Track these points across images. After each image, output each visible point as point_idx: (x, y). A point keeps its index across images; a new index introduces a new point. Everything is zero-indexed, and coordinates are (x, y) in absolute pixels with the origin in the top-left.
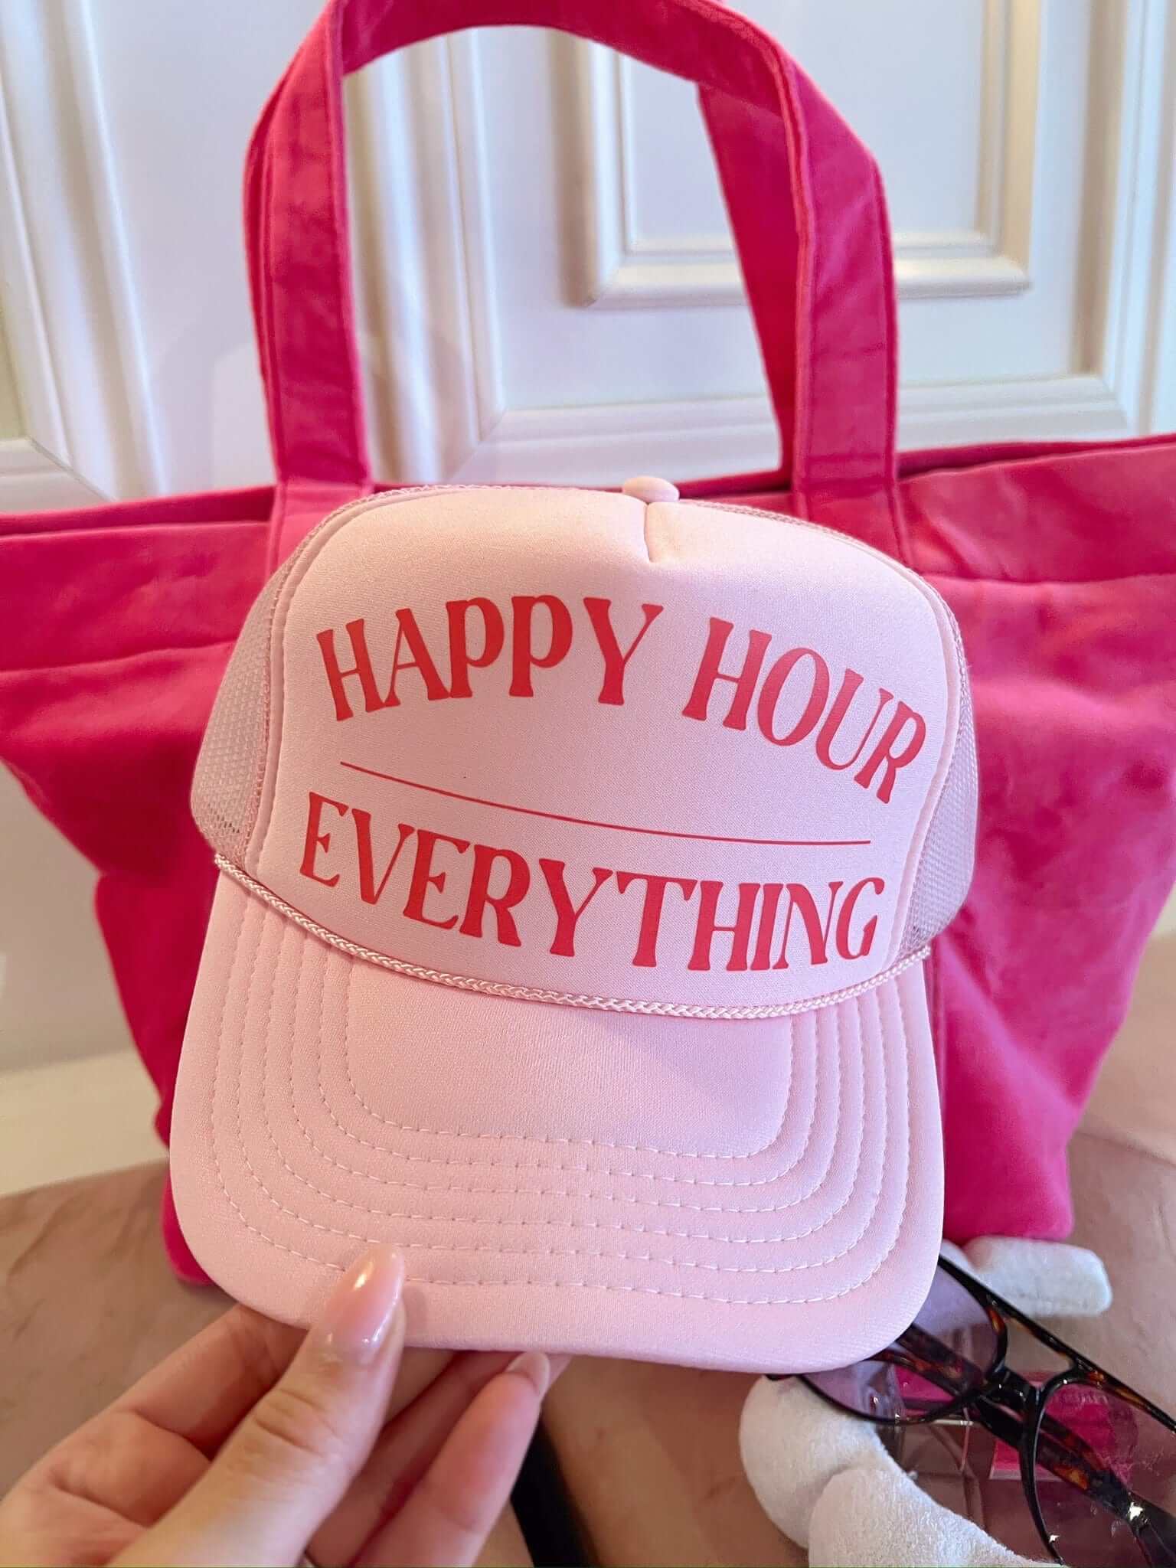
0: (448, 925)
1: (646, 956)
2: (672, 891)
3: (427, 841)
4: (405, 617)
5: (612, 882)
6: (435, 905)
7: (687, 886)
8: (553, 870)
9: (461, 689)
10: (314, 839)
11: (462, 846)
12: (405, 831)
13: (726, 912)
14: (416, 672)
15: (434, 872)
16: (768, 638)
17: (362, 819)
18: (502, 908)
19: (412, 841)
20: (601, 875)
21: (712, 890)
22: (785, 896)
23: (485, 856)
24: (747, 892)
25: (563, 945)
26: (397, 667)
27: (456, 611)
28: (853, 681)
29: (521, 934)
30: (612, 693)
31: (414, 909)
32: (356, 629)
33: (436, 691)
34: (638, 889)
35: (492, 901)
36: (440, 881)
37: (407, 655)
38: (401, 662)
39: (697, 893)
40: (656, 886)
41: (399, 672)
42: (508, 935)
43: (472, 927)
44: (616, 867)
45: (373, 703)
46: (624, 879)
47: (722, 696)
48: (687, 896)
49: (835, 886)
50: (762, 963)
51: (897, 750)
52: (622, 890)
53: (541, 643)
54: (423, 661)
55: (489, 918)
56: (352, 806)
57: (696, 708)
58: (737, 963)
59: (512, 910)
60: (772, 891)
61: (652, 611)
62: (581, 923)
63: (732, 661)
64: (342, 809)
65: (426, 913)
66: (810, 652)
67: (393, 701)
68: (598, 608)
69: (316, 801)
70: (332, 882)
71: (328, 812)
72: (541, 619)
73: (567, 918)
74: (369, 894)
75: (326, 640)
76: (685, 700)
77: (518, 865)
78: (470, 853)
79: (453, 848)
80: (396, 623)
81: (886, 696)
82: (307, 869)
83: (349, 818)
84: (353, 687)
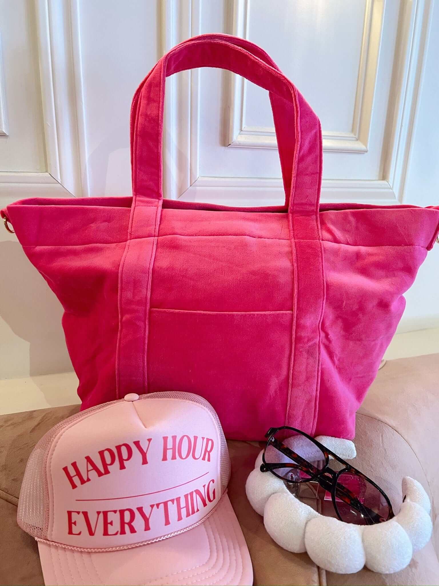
0: (116, 534)
1: (167, 522)
2: (170, 503)
3: (105, 514)
4: (88, 459)
5: (155, 507)
6: (111, 530)
7: (173, 501)
8: (140, 510)
9: (107, 472)
10: (71, 523)
11: (115, 512)
12: (99, 513)
13: (183, 504)
14: (94, 472)
15: (109, 521)
16: (176, 436)
17: (85, 514)
18: (129, 524)
19: (101, 516)
20: (152, 506)
21: (178, 499)
22: (194, 494)
23: (122, 512)
24: (186, 496)
25: (147, 528)
26: (88, 471)
27: (101, 453)
28: (196, 438)
29: (136, 529)
30: (145, 462)
31: (106, 533)
32: (74, 465)
33: (100, 474)
34: (162, 506)
35: (127, 523)
36: (111, 523)
37: (90, 467)
38: (89, 469)
39: (175, 502)
40: (166, 504)
41: (89, 472)
42: (133, 530)
43: (123, 532)
44: (155, 503)
45: (83, 482)
46: (158, 505)
47: (169, 453)
48: (173, 504)
49: (204, 486)
50: (193, 512)
51: (209, 449)
52: (158, 508)
53: (125, 455)
54: (95, 468)
55: (127, 527)
56: (81, 511)
57: (165, 458)
58: (188, 515)
59: (132, 524)
60: (191, 494)
61: (149, 440)
62: (150, 520)
63: (170, 445)
64: (78, 513)
65: (109, 533)
66: (185, 436)
67: (89, 480)
68: (137, 444)
69: (70, 513)
70: (80, 534)
71: (73, 514)
72: (124, 450)
73: (146, 520)
74: (91, 533)
75: (65, 469)
76: (162, 457)
77: (131, 511)
78: (118, 513)
79: (113, 513)
80: (86, 460)
81: (203, 438)
82: (70, 532)
83: (81, 515)
84: (76, 480)
